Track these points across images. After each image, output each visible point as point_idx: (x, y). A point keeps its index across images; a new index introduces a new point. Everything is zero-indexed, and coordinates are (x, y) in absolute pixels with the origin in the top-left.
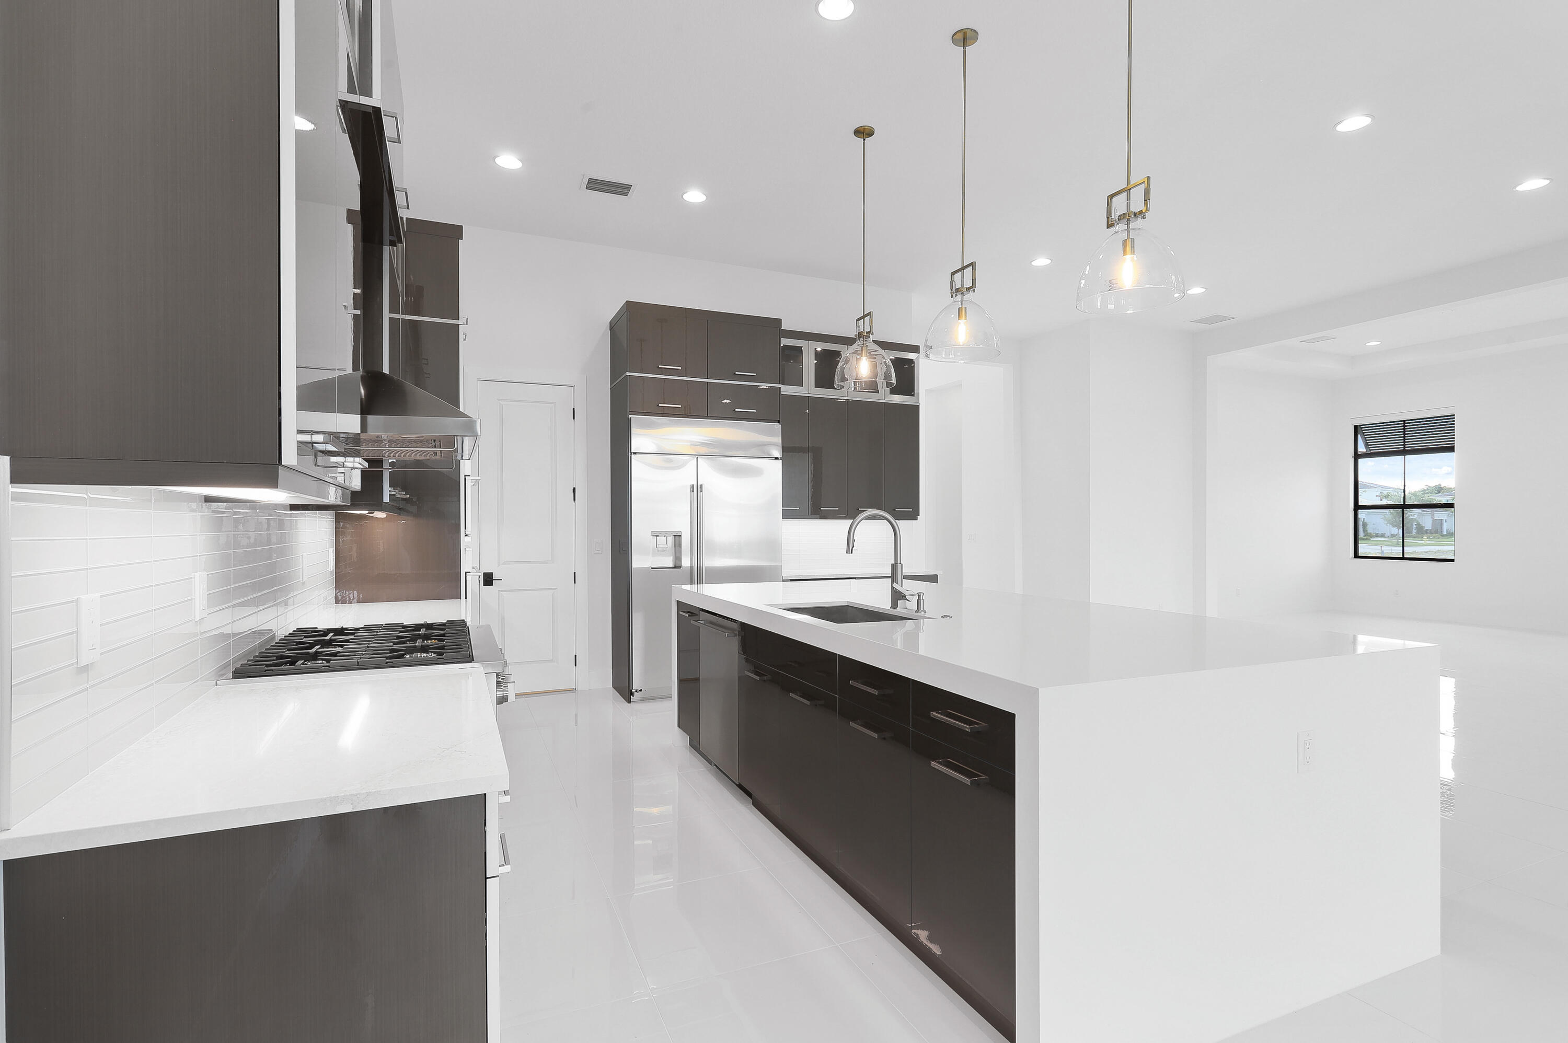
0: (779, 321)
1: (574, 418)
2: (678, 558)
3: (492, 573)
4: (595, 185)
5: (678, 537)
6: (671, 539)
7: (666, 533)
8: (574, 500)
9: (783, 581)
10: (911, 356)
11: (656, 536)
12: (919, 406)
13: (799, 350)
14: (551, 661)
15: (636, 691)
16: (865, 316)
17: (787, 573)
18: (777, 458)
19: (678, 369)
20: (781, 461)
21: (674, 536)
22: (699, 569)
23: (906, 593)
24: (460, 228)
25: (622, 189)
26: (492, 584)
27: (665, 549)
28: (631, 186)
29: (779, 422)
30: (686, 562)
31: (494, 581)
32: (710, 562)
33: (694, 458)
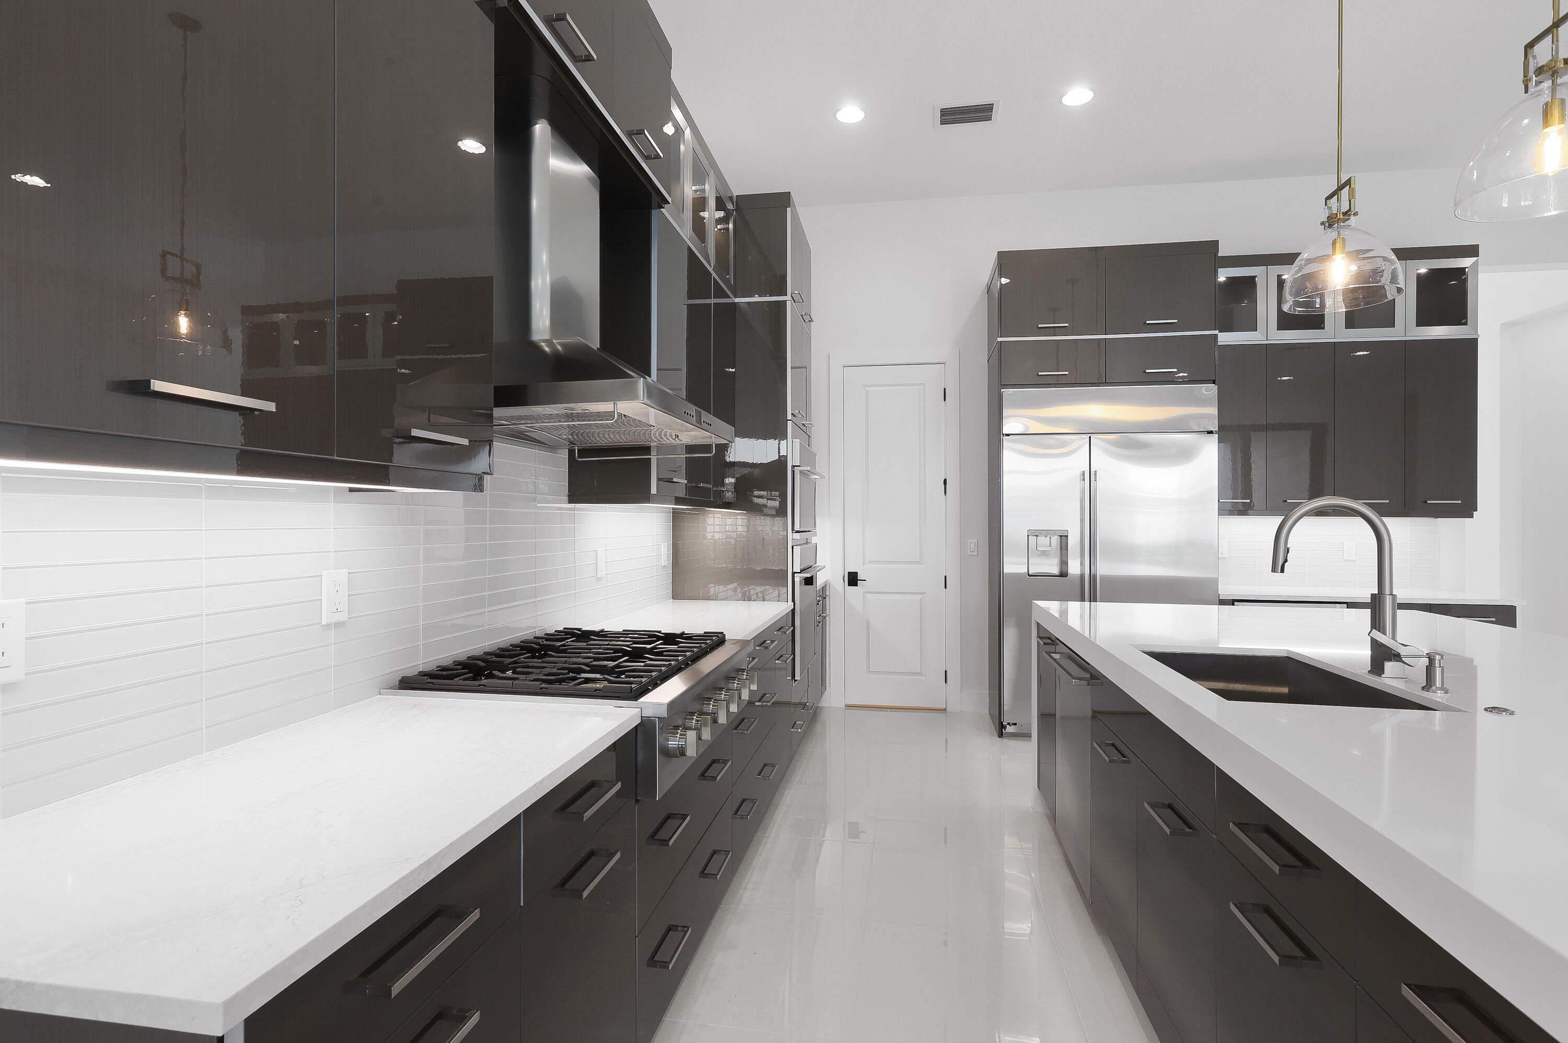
0: (1215, 244)
1: (945, 400)
2: (1064, 563)
3: (857, 572)
4: (950, 116)
5: (1064, 538)
6: (1055, 540)
7: (1047, 533)
8: (945, 493)
9: (1222, 602)
10: (1466, 263)
11: (1036, 536)
12: (1477, 339)
13: (1250, 282)
14: (918, 674)
15: (1009, 724)
16: (1340, 188)
17: (1226, 591)
18: (1211, 432)
19: (1064, 327)
20: (1217, 435)
21: (1060, 536)
22: (1093, 578)
23: (1403, 651)
24: (787, 195)
25: (982, 113)
26: (856, 585)
27: (1047, 553)
28: (993, 104)
29: (1214, 382)
30: (1074, 568)
31: (858, 581)
32: (1104, 569)
33: (1086, 437)
